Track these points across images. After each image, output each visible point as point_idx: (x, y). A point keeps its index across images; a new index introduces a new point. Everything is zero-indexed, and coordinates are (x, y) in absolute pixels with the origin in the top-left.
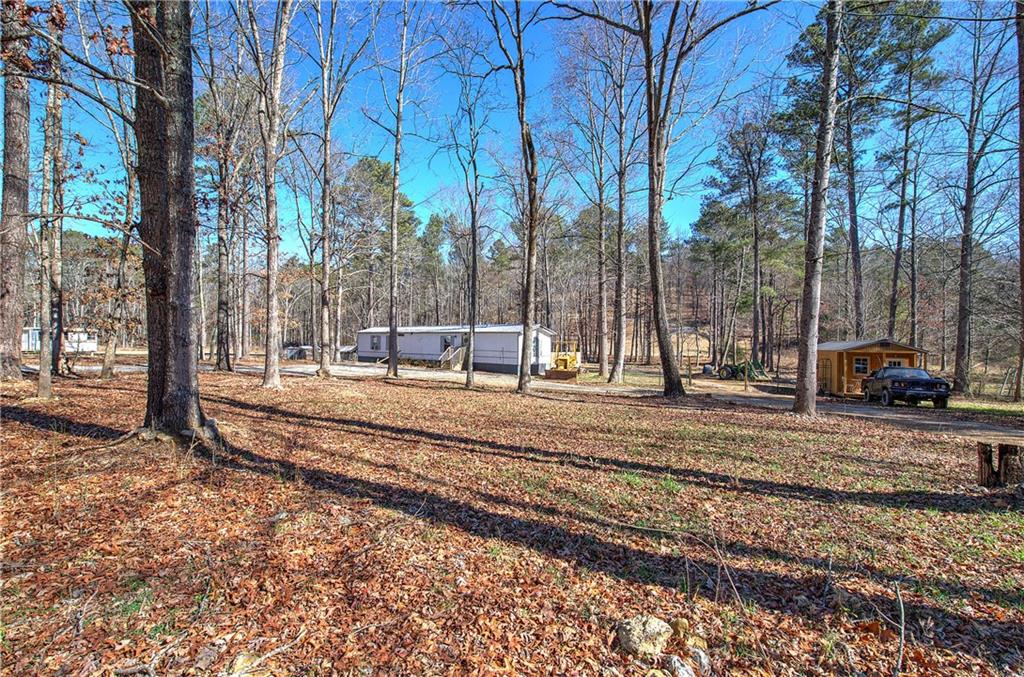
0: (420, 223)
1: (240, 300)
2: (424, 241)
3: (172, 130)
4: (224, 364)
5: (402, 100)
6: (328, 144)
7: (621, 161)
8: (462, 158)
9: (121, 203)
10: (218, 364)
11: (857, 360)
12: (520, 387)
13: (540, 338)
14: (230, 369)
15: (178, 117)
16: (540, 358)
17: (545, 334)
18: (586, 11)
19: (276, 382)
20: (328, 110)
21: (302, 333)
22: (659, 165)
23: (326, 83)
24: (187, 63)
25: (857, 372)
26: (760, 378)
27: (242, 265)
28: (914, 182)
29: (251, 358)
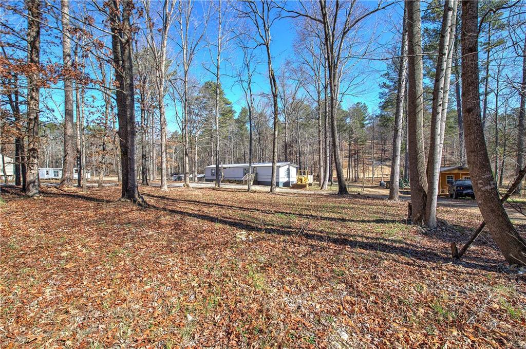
0: (235, 112)
1: (151, 154)
2: (237, 121)
3: (128, 102)
4: (145, 182)
5: (219, 60)
6: (186, 83)
7: (325, 81)
8: (244, 87)
9: (103, 115)
10: (143, 182)
11: (448, 177)
12: (271, 191)
13: (290, 169)
14: (148, 185)
15: (129, 98)
16: (291, 178)
17: (293, 167)
18: (302, 13)
19: (165, 188)
20: (186, 68)
21: (181, 169)
22: (335, 86)
23: (185, 56)
24: (132, 80)
25: (448, 183)
26: (406, 187)
27: (152, 137)
28: (497, 80)
29: (157, 181)
